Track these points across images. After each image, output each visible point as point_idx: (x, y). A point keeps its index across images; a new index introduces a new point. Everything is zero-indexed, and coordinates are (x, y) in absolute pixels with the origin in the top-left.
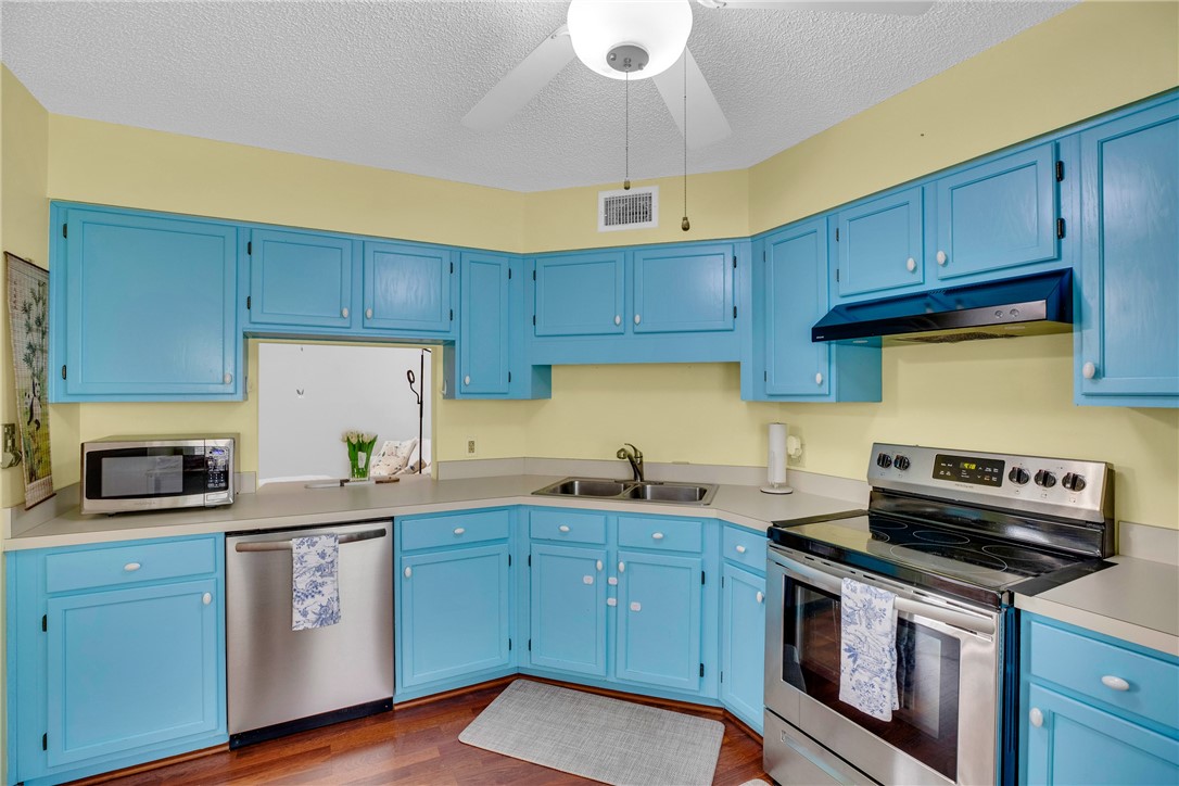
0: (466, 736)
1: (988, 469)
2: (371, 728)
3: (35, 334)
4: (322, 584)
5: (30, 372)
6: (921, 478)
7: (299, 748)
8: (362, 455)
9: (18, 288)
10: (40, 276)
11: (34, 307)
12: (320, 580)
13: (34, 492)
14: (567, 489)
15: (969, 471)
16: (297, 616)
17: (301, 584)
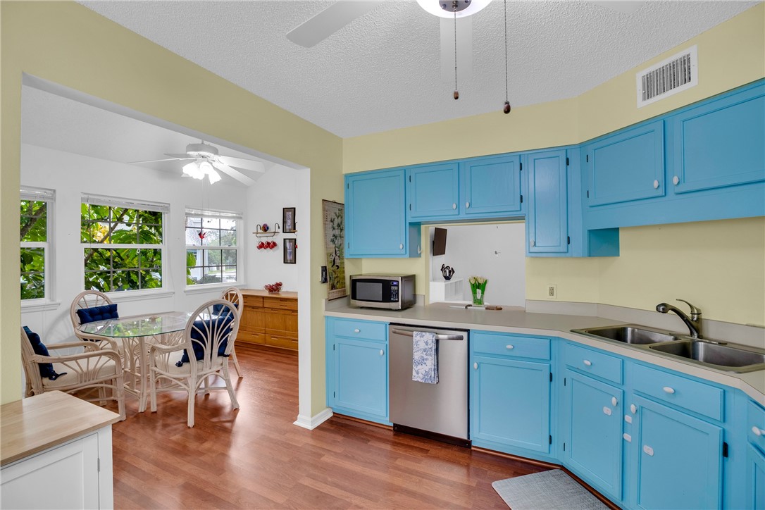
0: (497, 485)
2: (454, 453)
3: (337, 231)
4: (427, 359)
5: (334, 246)
7: (417, 444)
8: (479, 291)
9: (328, 213)
10: (339, 207)
11: (336, 220)
12: (425, 357)
13: (335, 293)
14: (618, 335)
16: (414, 373)
17: (417, 356)
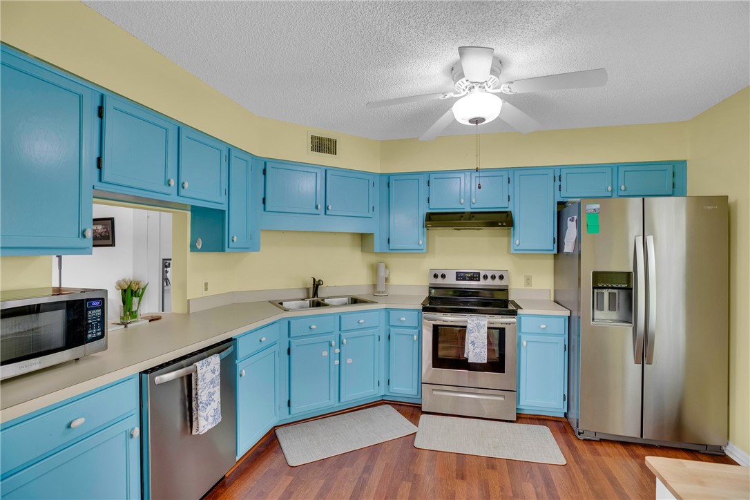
0: (294, 463)
1: (475, 277)
4: (214, 393)
6: (451, 281)
8: (136, 300)
12: (212, 390)
15: (469, 277)
16: (202, 423)
17: (203, 397)
